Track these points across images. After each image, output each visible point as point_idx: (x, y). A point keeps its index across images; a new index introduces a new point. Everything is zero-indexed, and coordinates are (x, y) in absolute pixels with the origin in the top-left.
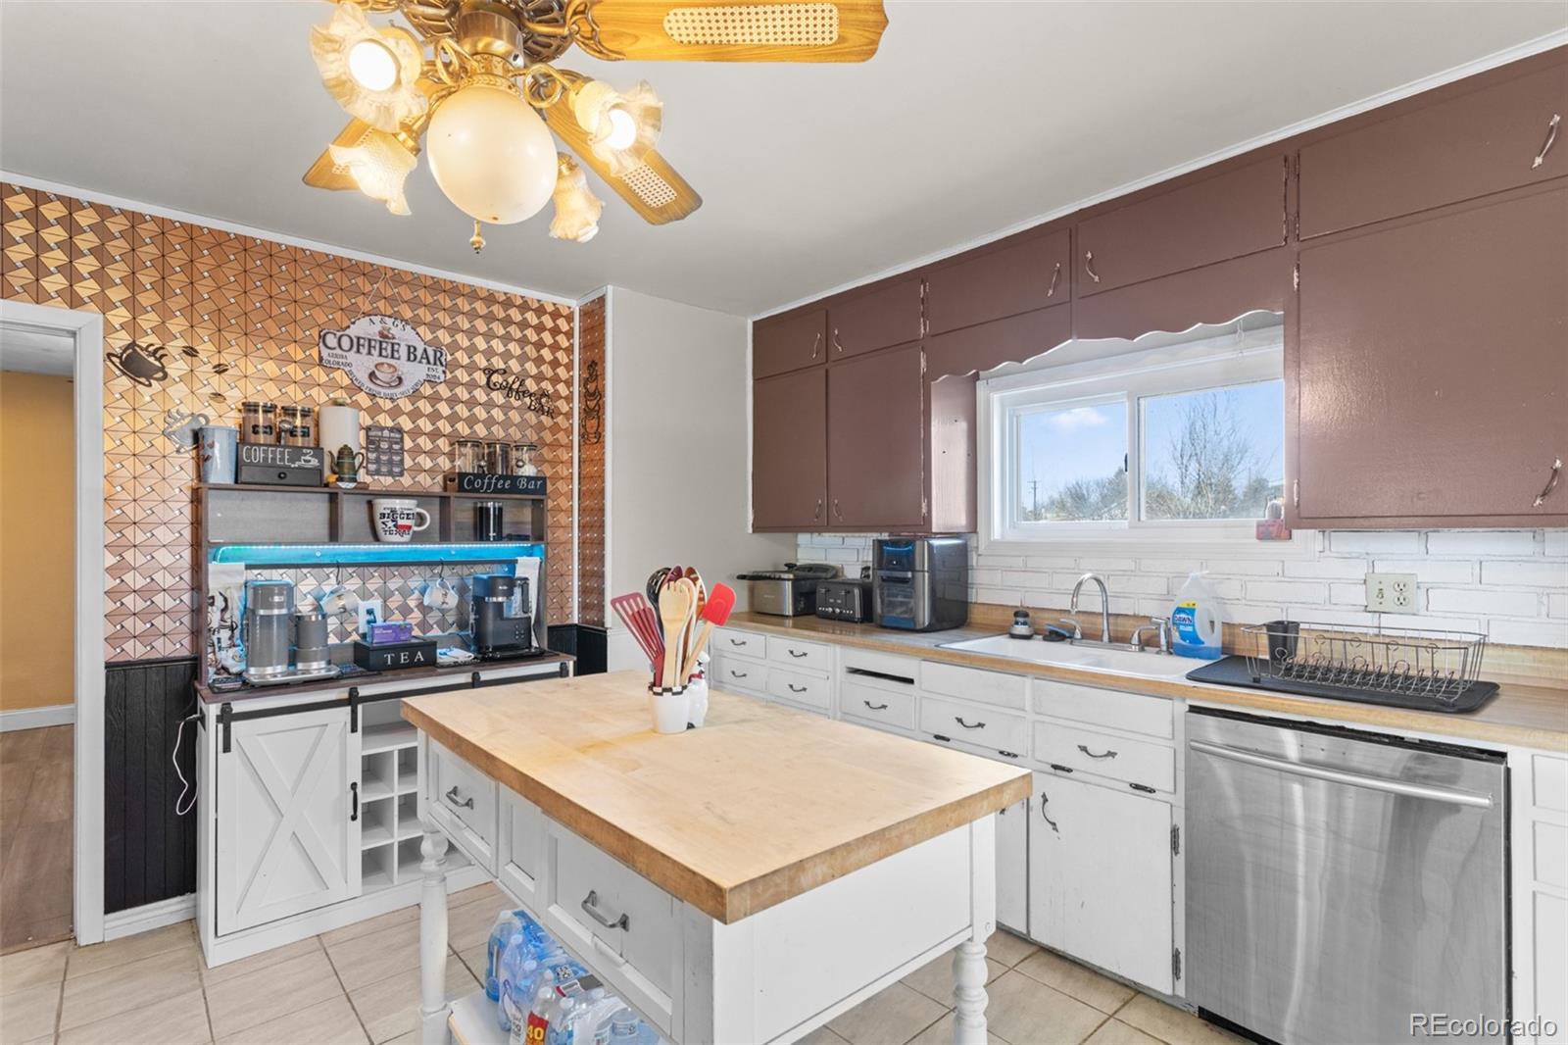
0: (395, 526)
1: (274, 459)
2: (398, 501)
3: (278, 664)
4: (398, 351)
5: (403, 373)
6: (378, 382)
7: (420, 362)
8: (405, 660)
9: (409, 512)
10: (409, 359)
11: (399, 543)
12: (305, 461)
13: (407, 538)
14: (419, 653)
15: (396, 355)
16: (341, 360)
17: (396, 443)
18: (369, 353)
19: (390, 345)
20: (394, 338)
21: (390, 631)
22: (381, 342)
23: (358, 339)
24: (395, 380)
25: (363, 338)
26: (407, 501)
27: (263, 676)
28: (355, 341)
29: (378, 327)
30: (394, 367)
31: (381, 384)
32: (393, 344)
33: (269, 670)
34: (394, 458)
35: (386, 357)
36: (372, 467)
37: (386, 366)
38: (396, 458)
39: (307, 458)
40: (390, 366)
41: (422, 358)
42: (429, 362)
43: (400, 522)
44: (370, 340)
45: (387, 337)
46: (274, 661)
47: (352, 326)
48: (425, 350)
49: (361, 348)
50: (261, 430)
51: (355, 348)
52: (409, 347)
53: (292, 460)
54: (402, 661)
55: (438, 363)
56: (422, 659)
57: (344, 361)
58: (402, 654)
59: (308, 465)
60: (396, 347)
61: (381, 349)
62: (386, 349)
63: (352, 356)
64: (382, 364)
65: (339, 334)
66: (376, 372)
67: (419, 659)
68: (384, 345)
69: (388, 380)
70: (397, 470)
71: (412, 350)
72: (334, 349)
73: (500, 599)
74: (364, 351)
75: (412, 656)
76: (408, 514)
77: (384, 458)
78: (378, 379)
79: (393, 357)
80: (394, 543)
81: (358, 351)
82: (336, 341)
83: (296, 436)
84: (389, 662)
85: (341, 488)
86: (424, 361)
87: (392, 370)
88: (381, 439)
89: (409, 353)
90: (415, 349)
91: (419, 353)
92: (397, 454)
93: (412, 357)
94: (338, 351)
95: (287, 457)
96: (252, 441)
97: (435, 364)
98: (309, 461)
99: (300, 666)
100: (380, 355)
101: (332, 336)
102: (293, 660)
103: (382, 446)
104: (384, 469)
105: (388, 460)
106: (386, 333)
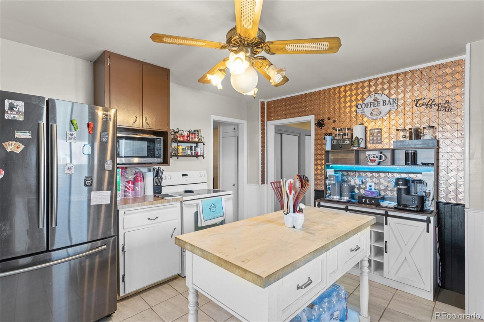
0: (370, 160)
1: (339, 143)
2: (372, 152)
3: (337, 196)
4: (379, 104)
5: (381, 110)
6: (373, 115)
7: (387, 105)
8: (368, 202)
9: (374, 155)
10: (383, 105)
11: (372, 165)
12: (346, 142)
13: (374, 164)
14: (373, 201)
15: (379, 105)
16: (362, 111)
17: (379, 133)
18: (370, 107)
19: (377, 102)
20: (378, 100)
21: (370, 193)
22: (374, 102)
23: (367, 103)
24: (379, 113)
25: (369, 103)
26: (375, 152)
27: (334, 198)
28: (366, 104)
29: (373, 98)
30: (378, 109)
31: (375, 115)
32: (378, 102)
33: (335, 197)
34: (378, 138)
35: (376, 106)
36: (371, 142)
37: (376, 109)
38: (379, 138)
39: (347, 141)
40: (377, 109)
41: (388, 103)
42: (391, 104)
43: (371, 159)
44: (370, 103)
45: (376, 100)
46: (336, 195)
47: (365, 100)
48: (389, 100)
49: (368, 106)
50: (338, 135)
51: (366, 107)
52: (383, 101)
53: (343, 143)
54: (367, 202)
55: (394, 103)
56: (374, 203)
57: (363, 111)
58: (367, 200)
59: (347, 143)
60: (379, 102)
61: (374, 104)
62: (375, 104)
63: (365, 109)
64: (374, 109)
65: (361, 104)
66: (373, 112)
67: (373, 203)
68: (375, 103)
69: (376, 113)
70: (379, 142)
71: (384, 101)
72: (360, 108)
73: (401, 187)
74: (369, 107)
75: (371, 201)
76: (374, 156)
77: (375, 138)
78: (373, 114)
79: (378, 106)
80: (370, 165)
81: (367, 107)
82: (361, 106)
83: (345, 136)
84: (363, 202)
85: (354, 149)
86: (389, 104)
87: (377, 110)
88: (374, 133)
89: (383, 103)
90: (385, 101)
91: (387, 102)
92: (379, 137)
93: (384, 104)
94: (362, 109)
95: (342, 142)
96: (336, 138)
97: (393, 104)
98: (347, 142)
99: (342, 198)
100: (374, 106)
101: (360, 105)
102: (341, 196)
103: (374, 135)
104: (375, 142)
105: (376, 139)
106: (375, 99)
